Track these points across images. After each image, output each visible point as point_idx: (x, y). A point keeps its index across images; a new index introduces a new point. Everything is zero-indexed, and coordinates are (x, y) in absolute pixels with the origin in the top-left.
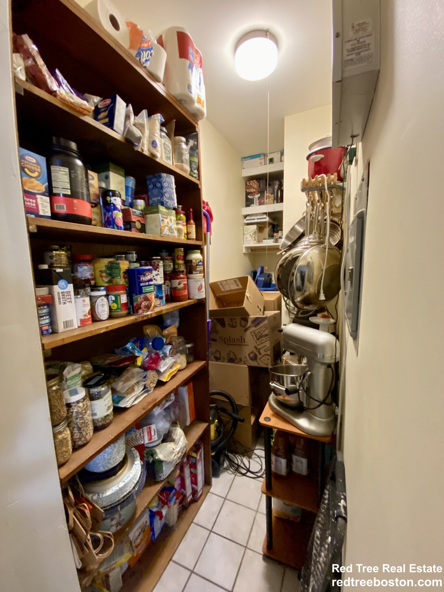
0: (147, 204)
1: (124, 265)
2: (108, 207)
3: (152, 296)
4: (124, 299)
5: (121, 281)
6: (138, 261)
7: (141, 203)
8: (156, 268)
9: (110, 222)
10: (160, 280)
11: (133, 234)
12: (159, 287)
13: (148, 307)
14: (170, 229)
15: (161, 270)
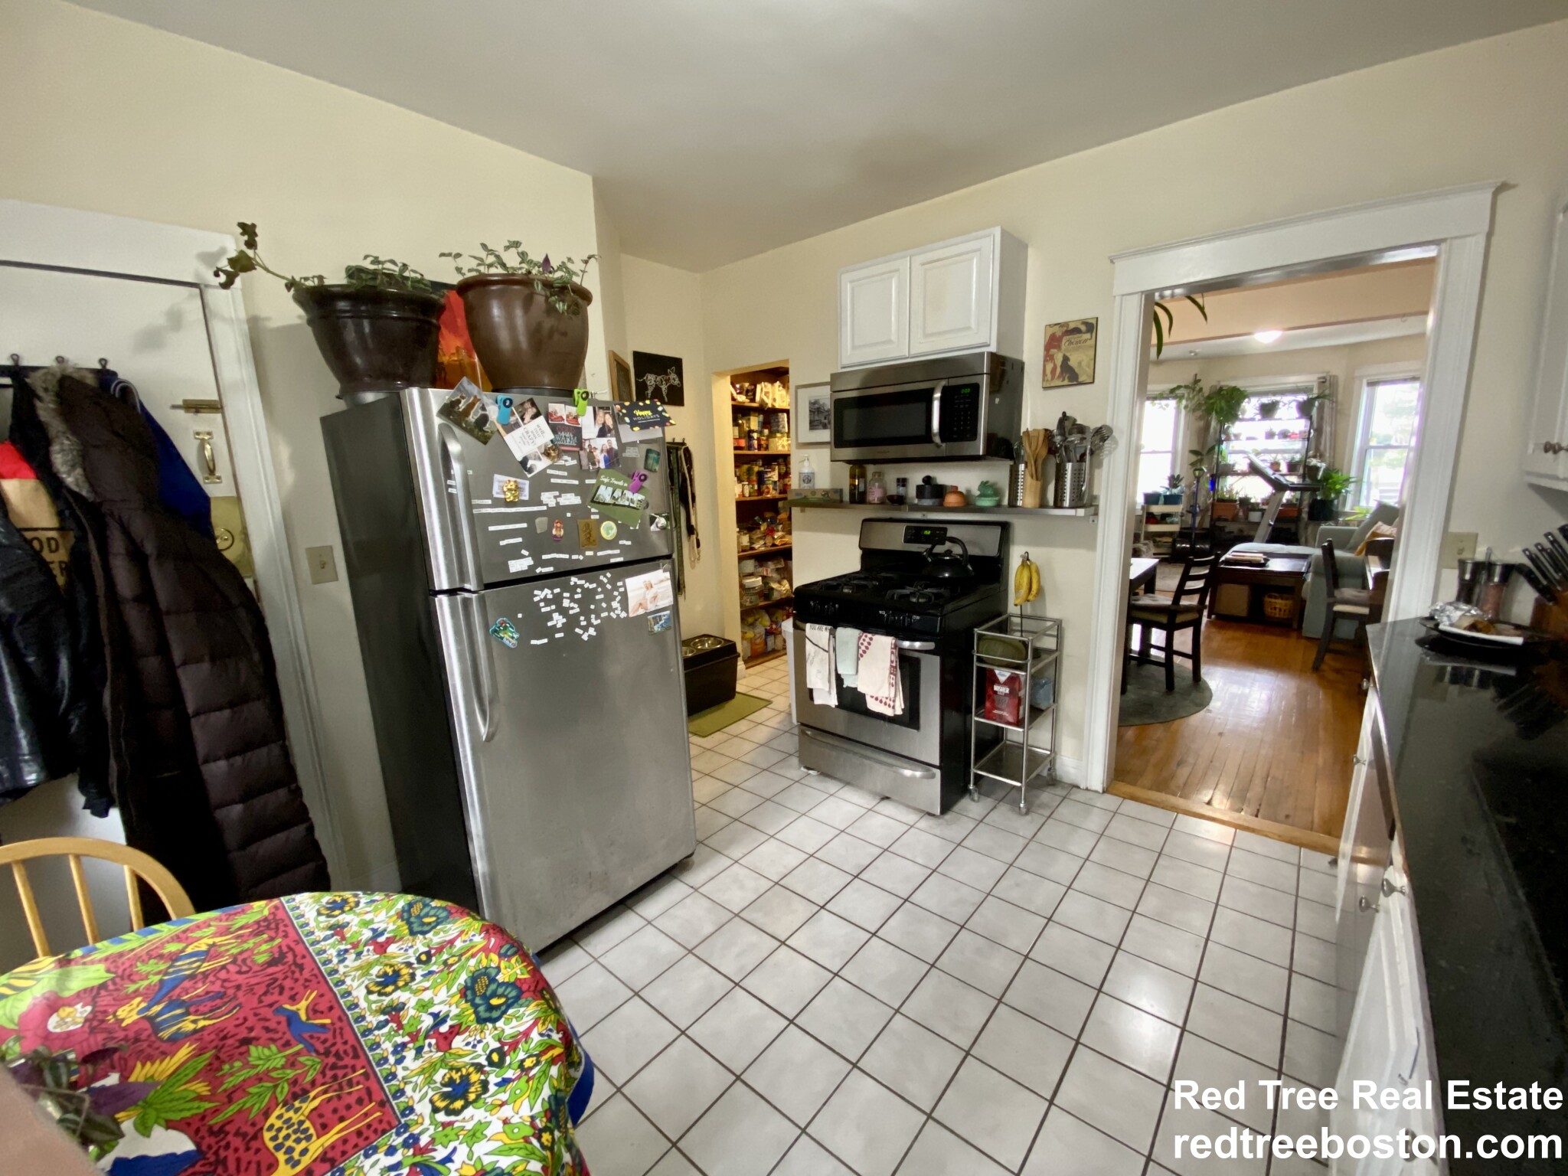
0: (770, 432)
1: (756, 469)
2: (750, 438)
3: (771, 487)
4: (756, 487)
5: (754, 478)
6: (763, 466)
7: (766, 432)
8: (774, 470)
9: (750, 447)
10: (776, 478)
11: (763, 452)
12: (775, 482)
13: (768, 493)
14: (783, 446)
15: (776, 472)
